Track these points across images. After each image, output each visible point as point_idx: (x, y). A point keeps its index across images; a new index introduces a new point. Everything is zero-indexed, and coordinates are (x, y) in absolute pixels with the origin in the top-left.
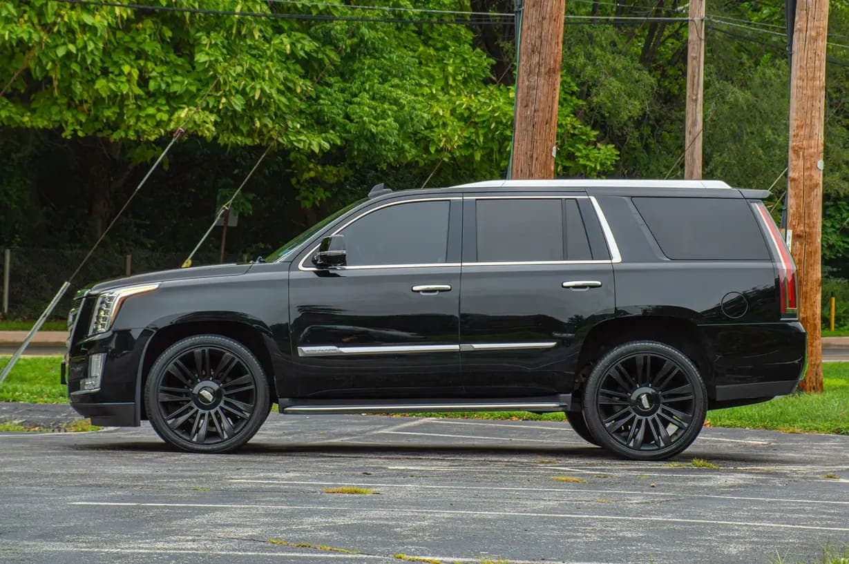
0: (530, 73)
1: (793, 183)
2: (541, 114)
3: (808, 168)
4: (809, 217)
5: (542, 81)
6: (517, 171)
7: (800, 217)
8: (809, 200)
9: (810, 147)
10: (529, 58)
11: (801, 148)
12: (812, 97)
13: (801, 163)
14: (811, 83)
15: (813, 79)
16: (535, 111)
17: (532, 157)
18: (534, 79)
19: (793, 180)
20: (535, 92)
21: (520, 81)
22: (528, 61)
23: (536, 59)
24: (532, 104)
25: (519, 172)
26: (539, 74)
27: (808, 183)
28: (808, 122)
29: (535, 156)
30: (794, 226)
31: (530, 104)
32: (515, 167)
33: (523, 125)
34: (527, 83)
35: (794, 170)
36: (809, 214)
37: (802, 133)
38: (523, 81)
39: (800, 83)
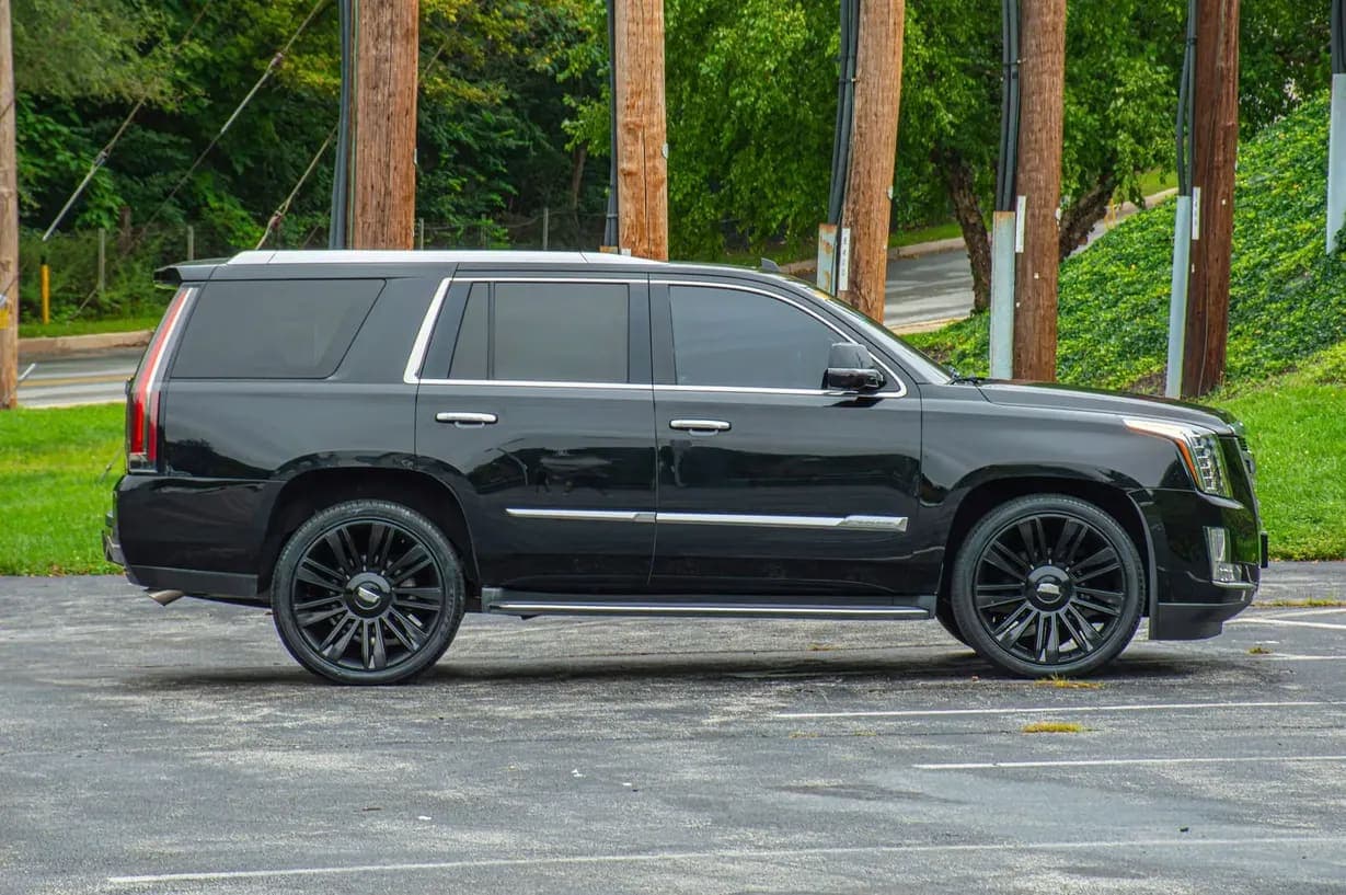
0: (378, 36)
1: (628, 179)
2: (398, 99)
3: (650, 157)
4: (655, 230)
5: (398, 49)
6: (365, 188)
7: (642, 229)
8: (653, 204)
9: (652, 124)
10: (375, 14)
11: (639, 126)
12: (652, 49)
13: (640, 148)
14: (648, 28)
15: (651, 21)
16: (390, 96)
17: (388, 166)
18: (385, 45)
19: (629, 174)
20: (387, 65)
21: (363, 47)
22: (373, 18)
23: (386, 15)
24: (385, 83)
25: (369, 189)
26: (393, 37)
27: (651, 178)
28: (648, 87)
29: (392, 164)
30: (634, 243)
31: (381, 85)
32: (359, 181)
33: (371, 117)
34: (374, 52)
35: (630, 159)
36: (655, 224)
37: (640, 103)
38: (367, 48)
39: (633, 28)
